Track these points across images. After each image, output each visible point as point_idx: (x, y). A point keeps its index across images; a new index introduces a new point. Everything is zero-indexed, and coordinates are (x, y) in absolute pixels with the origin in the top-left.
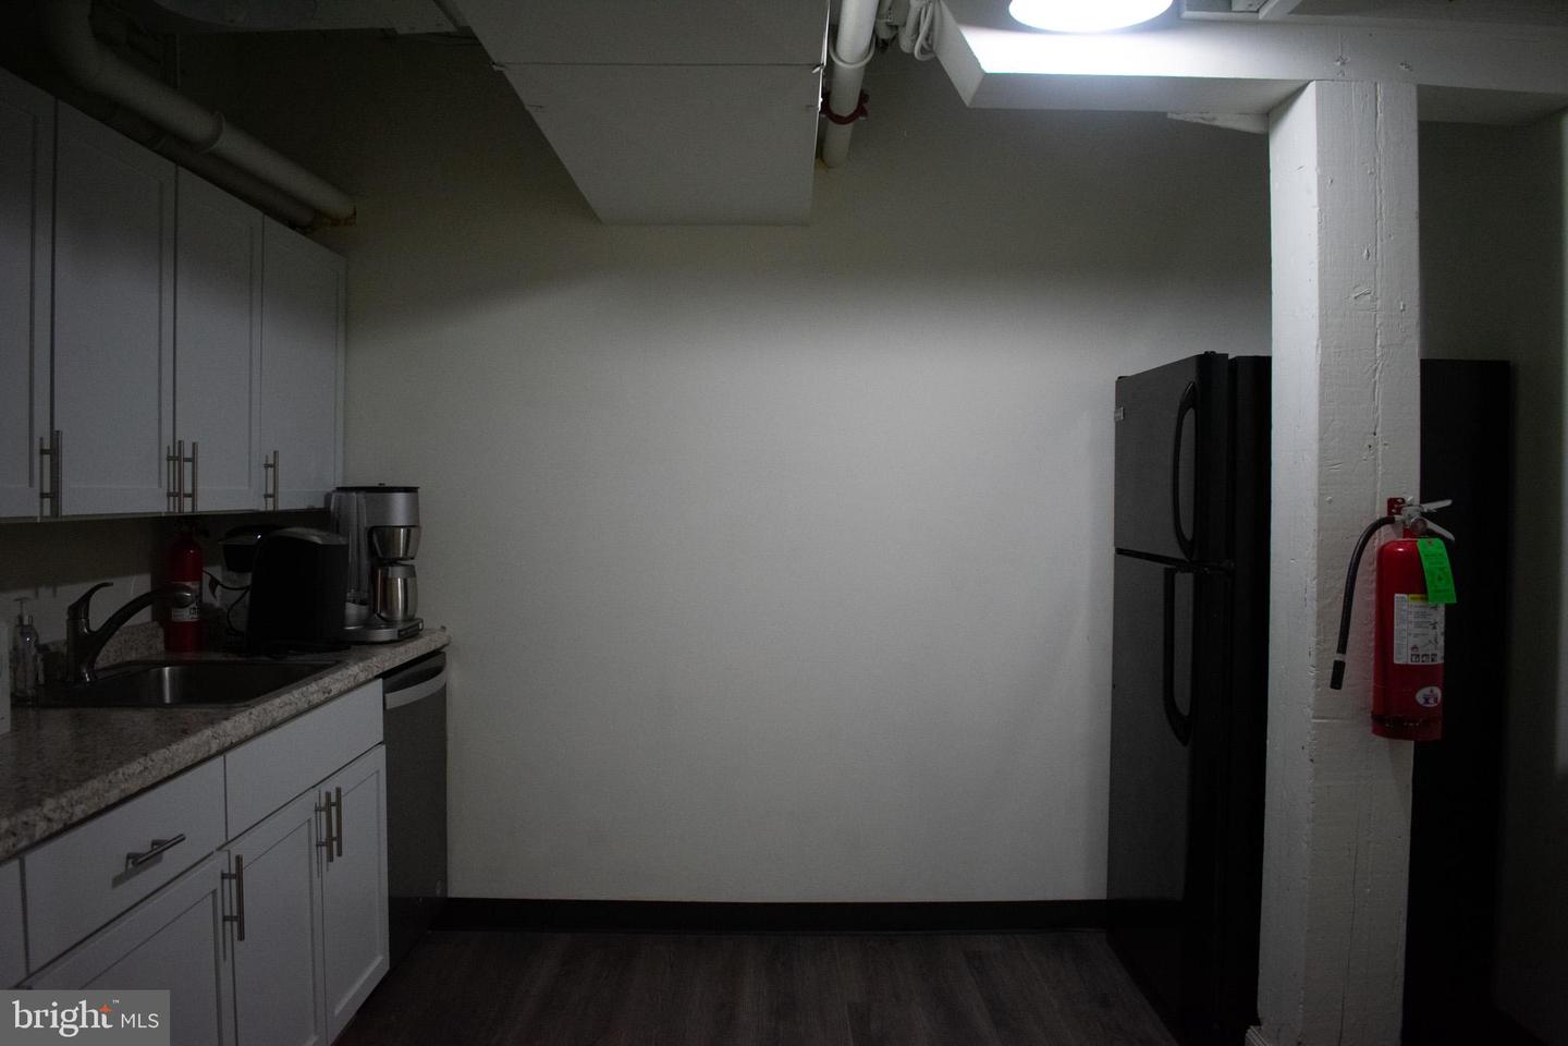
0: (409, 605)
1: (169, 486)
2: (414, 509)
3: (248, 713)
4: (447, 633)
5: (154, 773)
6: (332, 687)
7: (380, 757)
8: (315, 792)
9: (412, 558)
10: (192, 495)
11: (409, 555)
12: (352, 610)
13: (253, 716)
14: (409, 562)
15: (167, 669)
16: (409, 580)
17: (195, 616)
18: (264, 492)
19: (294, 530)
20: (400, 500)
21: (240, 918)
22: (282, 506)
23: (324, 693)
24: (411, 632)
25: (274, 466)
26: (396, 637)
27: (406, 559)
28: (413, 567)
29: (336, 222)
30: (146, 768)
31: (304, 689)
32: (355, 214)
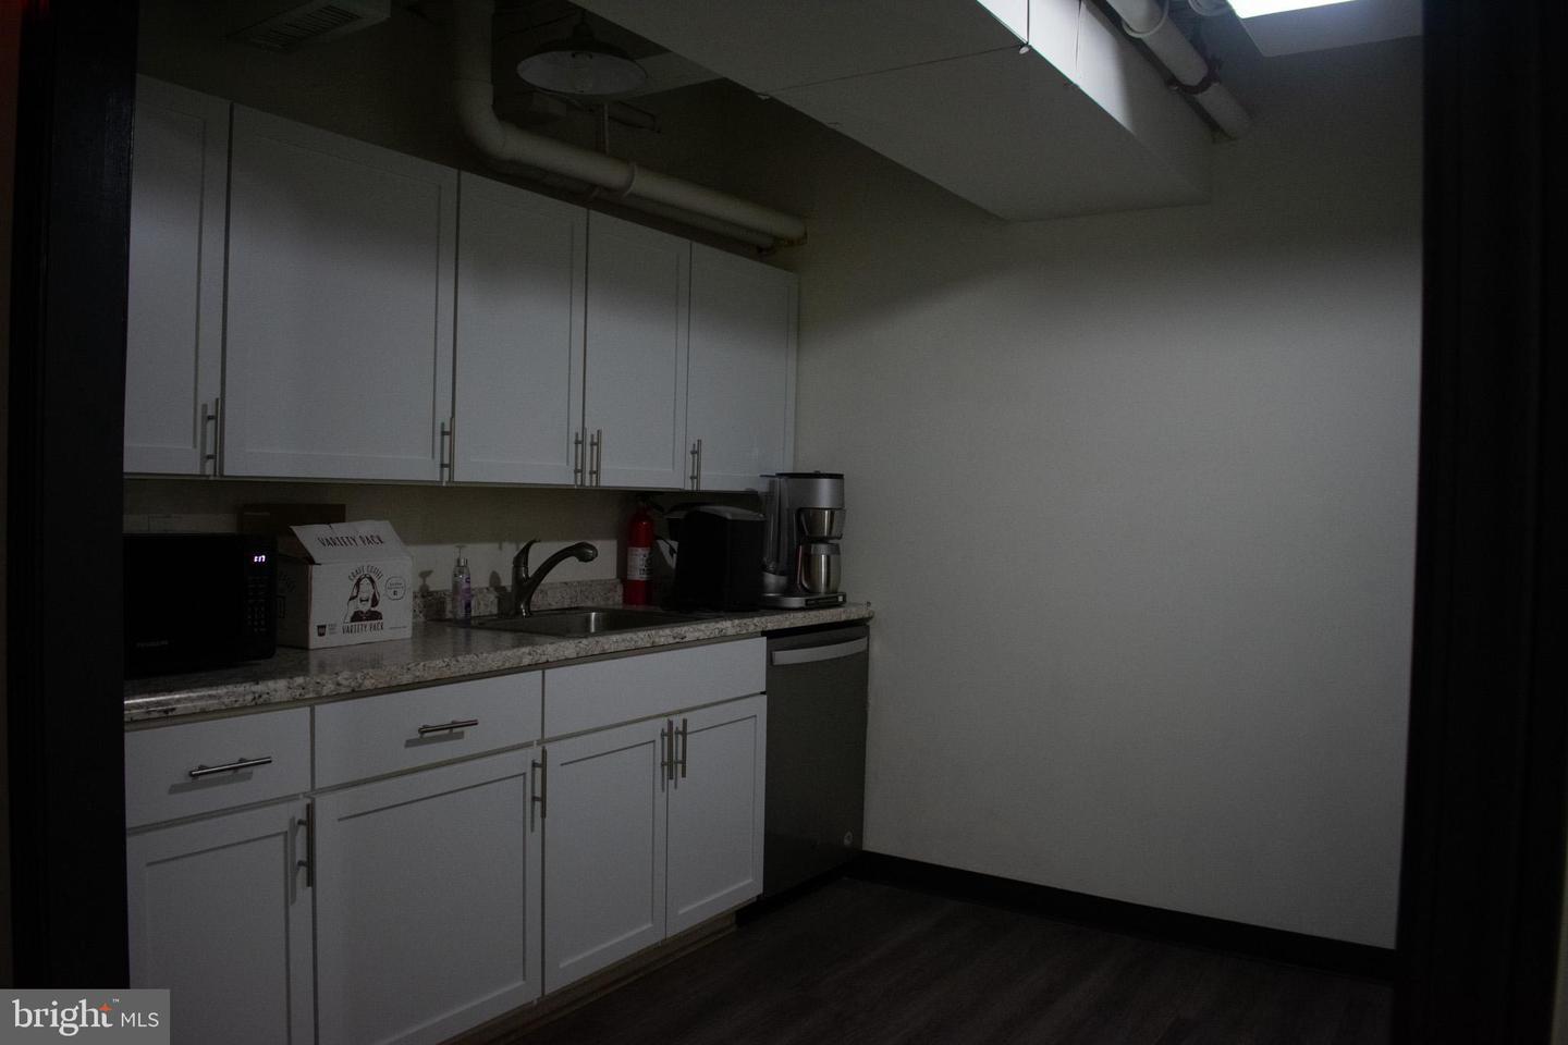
0: (832, 579)
1: (576, 465)
2: (840, 494)
3: (576, 641)
4: (870, 609)
5: (453, 669)
6: (687, 635)
7: (760, 705)
8: (665, 720)
9: (840, 538)
10: (597, 473)
11: (834, 533)
12: (771, 579)
13: (581, 645)
14: (835, 541)
15: (593, 614)
16: (832, 557)
17: (645, 576)
18: (690, 474)
19: (717, 508)
20: (825, 486)
21: (543, 800)
22: (704, 487)
23: (675, 638)
24: (832, 601)
25: (697, 452)
26: (803, 605)
27: (832, 538)
28: (837, 546)
29: (791, 243)
30: (448, 665)
31: (653, 632)
32: (806, 234)
